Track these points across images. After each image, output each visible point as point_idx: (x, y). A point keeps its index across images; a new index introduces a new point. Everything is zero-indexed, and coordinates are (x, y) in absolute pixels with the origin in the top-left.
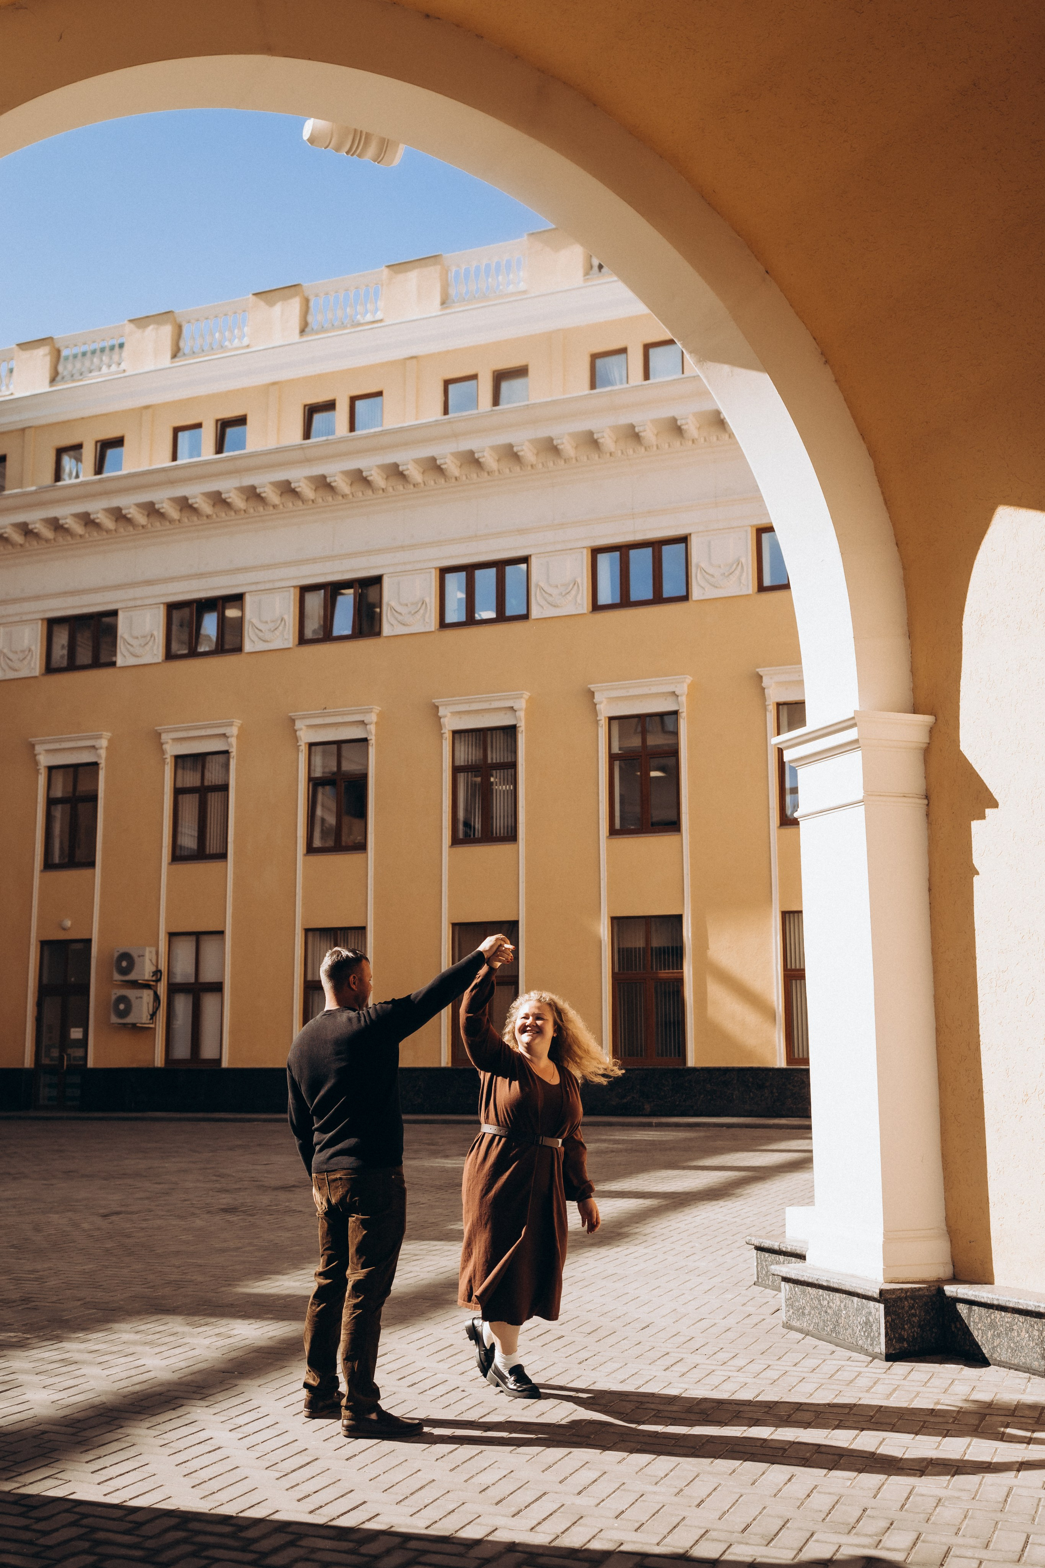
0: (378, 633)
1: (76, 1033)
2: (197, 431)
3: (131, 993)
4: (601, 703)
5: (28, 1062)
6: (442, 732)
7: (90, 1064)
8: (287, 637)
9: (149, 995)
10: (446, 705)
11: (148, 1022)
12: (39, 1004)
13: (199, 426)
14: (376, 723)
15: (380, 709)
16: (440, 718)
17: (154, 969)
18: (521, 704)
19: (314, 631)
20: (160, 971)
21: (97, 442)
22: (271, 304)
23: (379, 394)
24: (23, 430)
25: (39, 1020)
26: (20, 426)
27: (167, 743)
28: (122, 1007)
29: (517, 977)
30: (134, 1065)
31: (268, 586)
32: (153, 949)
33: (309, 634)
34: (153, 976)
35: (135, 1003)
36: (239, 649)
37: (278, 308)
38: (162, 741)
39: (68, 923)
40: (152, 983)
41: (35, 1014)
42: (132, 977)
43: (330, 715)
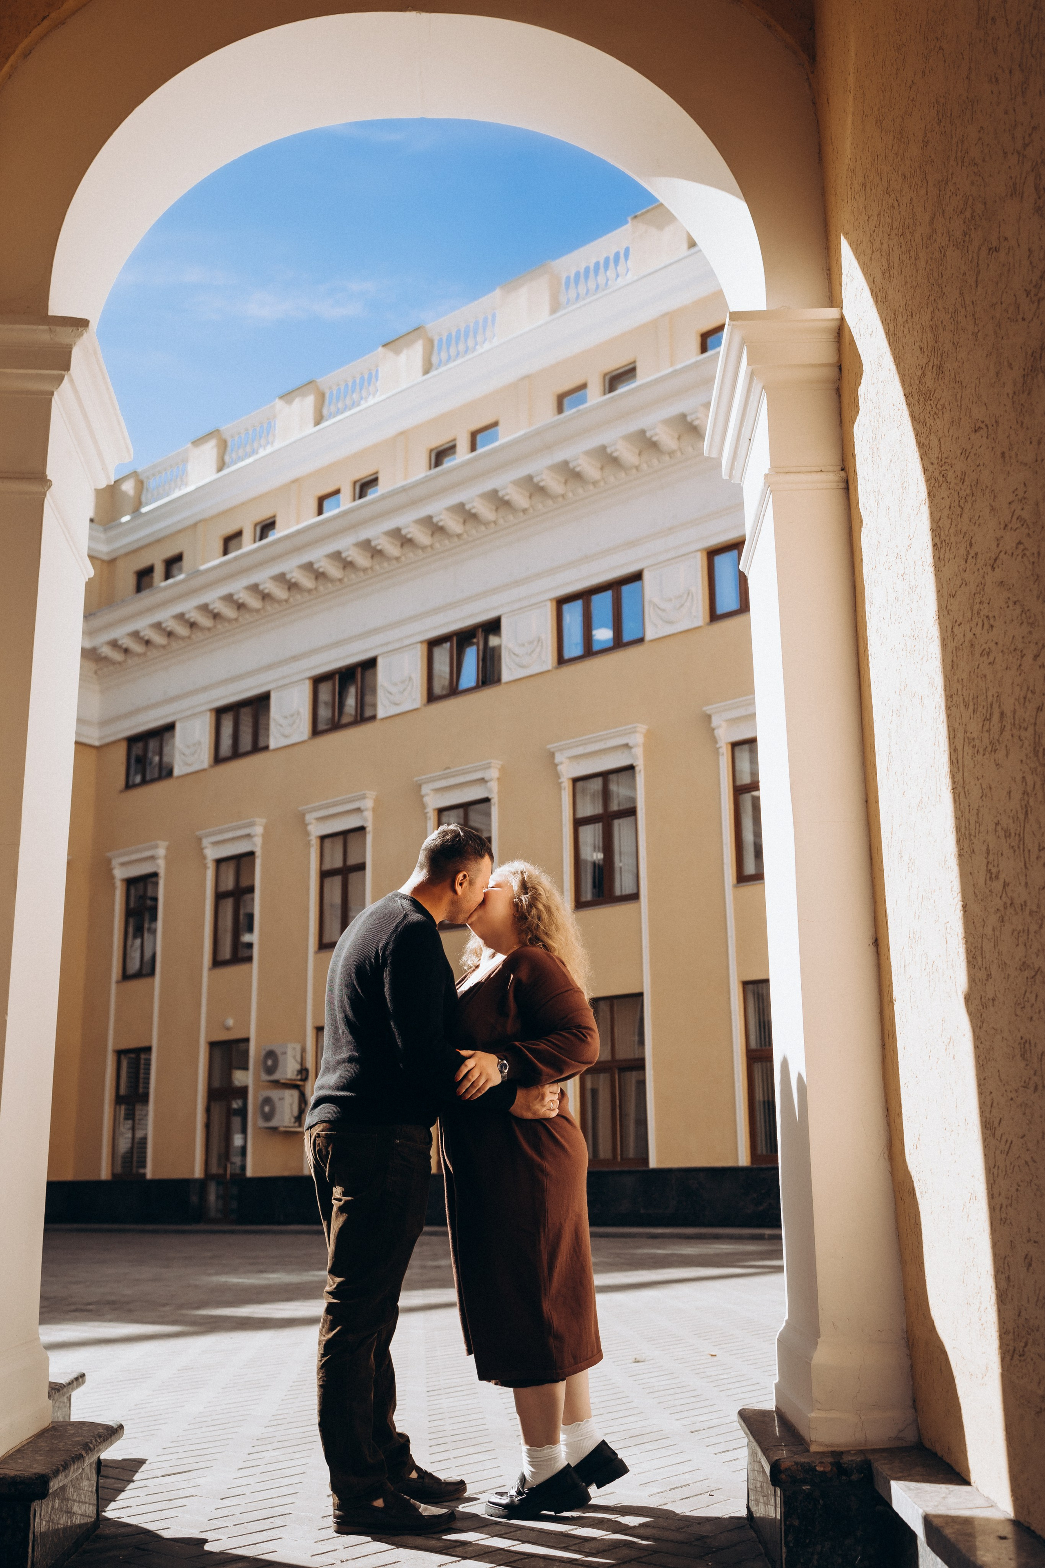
0: (499, 680)
1: (238, 1141)
2: (336, 496)
3: (275, 1094)
4: (719, 727)
5: (198, 1173)
6: (560, 781)
7: (249, 1173)
8: (415, 696)
9: (292, 1096)
10: (561, 750)
11: (292, 1125)
12: (208, 1110)
13: (337, 492)
14: (498, 779)
15: (501, 763)
16: (556, 765)
17: (298, 1067)
18: (638, 739)
19: (443, 688)
20: (307, 1070)
21: (256, 525)
22: (398, 352)
23: (495, 424)
24: (195, 525)
25: (208, 1126)
26: (191, 521)
27: (311, 824)
28: (267, 1109)
29: (643, 1060)
30: (286, 1173)
31: (397, 645)
32: (298, 1047)
33: (437, 690)
34: (297, 1075)
35: (278, 1104)
36: (373, 718)
37: (403, 357)
38: (307, 822)
39: (230, 1022)
40: (299, 1083)
41: (205, 1120)
42: (276, 1076)
43: (453, 776)
